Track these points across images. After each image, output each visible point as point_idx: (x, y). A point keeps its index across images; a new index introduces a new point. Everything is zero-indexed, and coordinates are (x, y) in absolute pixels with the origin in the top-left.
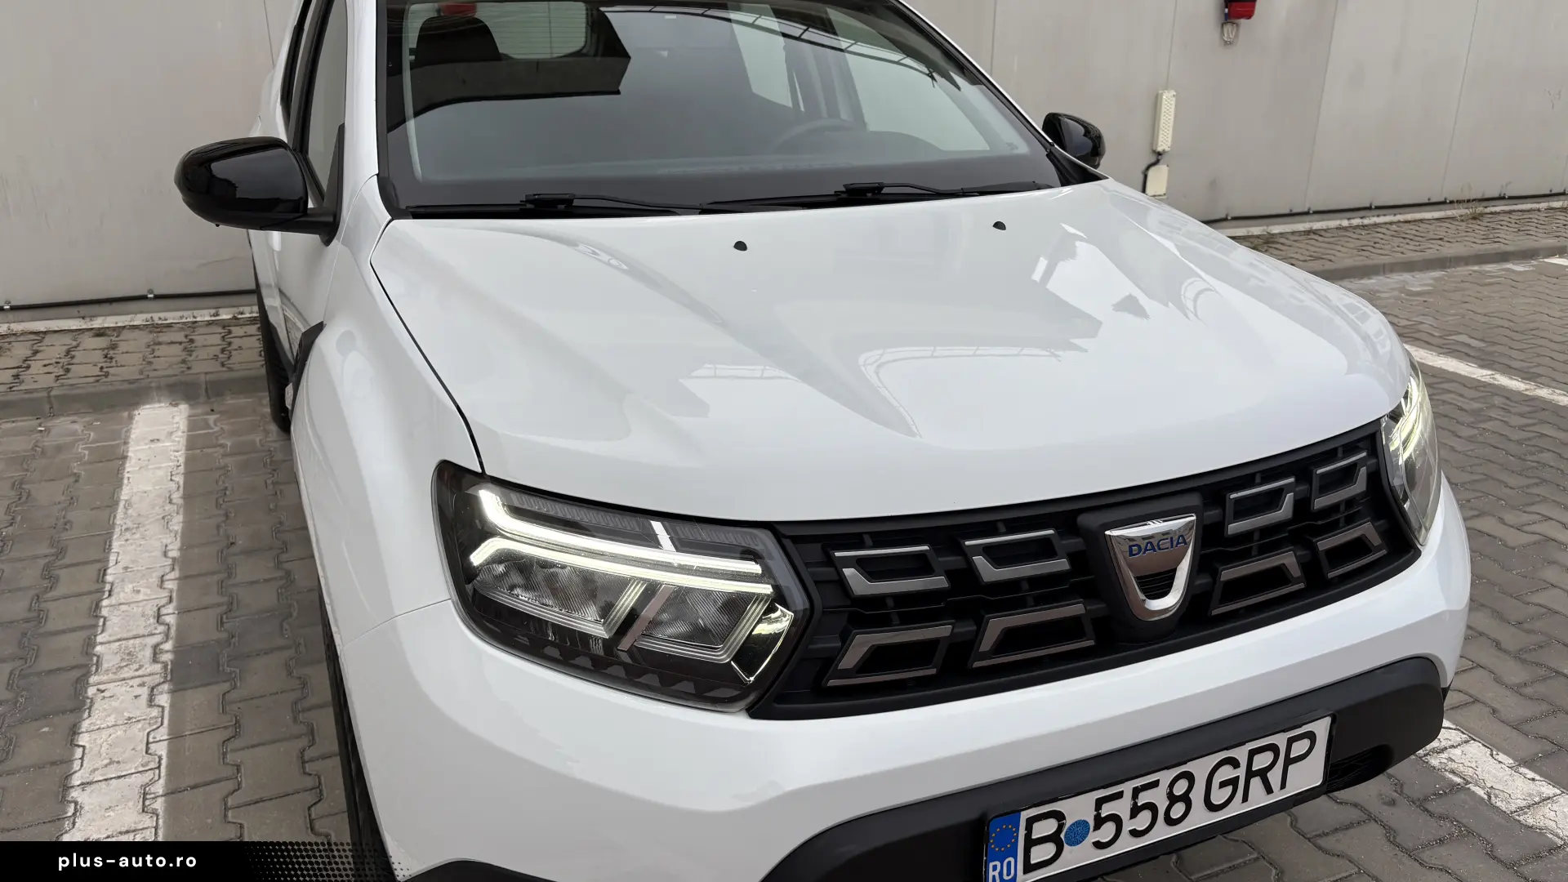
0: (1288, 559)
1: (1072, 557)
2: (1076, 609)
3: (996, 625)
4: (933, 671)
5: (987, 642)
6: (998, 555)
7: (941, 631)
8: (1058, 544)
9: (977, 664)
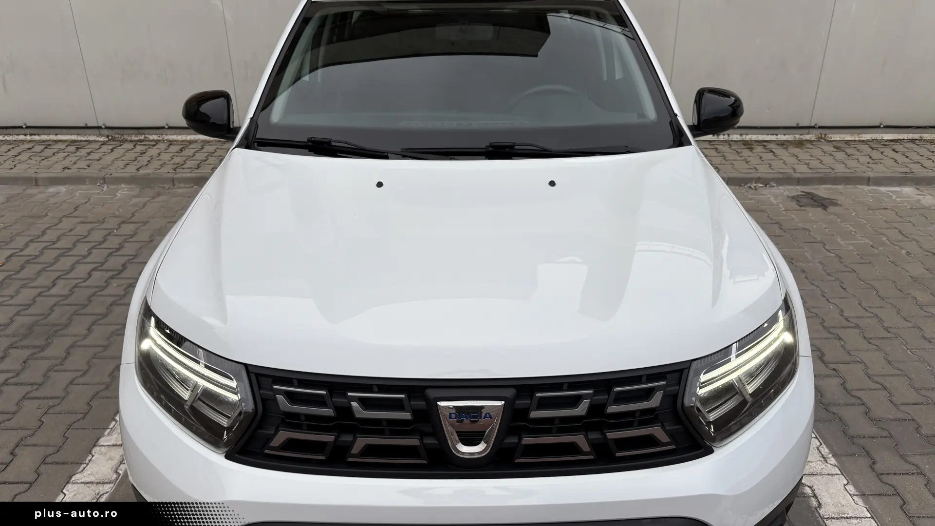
0: (580, 439)
1: (415, 412)
2: (414, 442)
3: (361, 442)
4: (324, 458)
5: (356, 450)
6: (365, 403)
7: (329, 438)
8: (406, 403)
9: (350, 460)
